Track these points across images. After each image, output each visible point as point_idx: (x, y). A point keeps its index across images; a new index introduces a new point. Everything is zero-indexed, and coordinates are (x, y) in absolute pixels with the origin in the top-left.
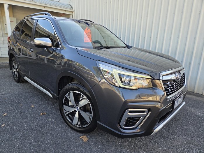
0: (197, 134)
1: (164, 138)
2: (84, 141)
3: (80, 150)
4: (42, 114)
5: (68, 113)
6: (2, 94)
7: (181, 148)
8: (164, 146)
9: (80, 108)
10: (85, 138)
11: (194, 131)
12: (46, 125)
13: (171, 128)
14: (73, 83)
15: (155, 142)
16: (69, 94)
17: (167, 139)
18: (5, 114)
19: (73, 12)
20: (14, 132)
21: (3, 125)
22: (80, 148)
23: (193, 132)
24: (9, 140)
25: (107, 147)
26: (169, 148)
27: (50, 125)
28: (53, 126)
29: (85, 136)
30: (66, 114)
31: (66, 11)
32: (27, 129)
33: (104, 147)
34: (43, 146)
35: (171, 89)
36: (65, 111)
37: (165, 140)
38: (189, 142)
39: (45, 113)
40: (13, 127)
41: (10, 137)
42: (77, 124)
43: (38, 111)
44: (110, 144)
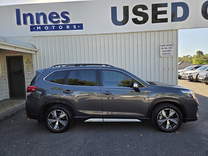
10: (177, 132)
19: (36, 52)
21: (144, 148)
31: (31, 50)
36: (159, 123)
42: (169, 128)
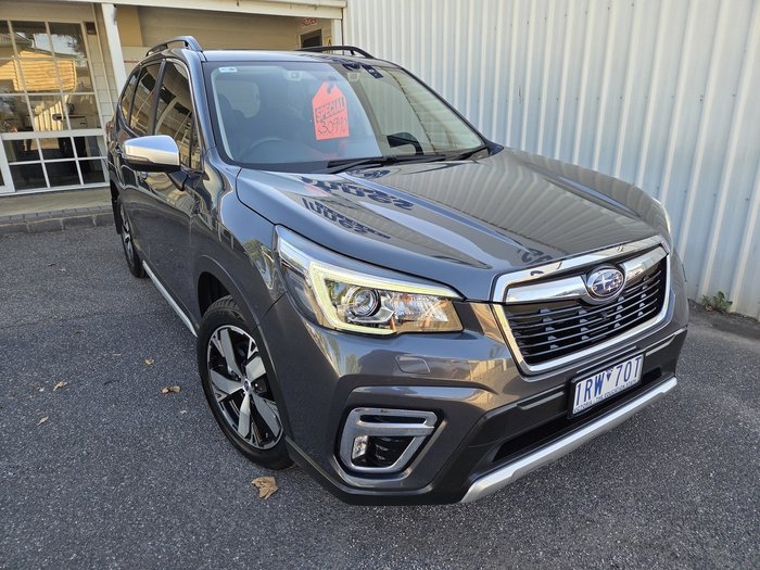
0: (706, 513)
1: (553, 515)
2: (262, 495)
3: (237, 525)
4: (165, 391)
5: (224, 396)
6: (77, 317)
7: (606, 560)
8: (539, 545)
9: (253, 384)
10: (266, 485)
11: (698, 499)
12: (163, 430)
13: (607, 477)
14: (225, 298)
15: (511, 524)
16: (219, 332)
17: (566, 519)
18: (60, 384)
19: (342, 9)
20: (64, 446)
21: (43, 420)
22: (240, 517)
23: (691, 503)
24: (43, 467)
25: (329, 523)
26: (555, 553)
27: (176, 431)
28: (187, 434)
29: (272, 479)
30: (218, 400)
31: (315, 7)
32: (105, 440)
33: (319, 522)
34: (130, 499)
35: (557, 335)
36: (215, 391)
37: (556, 524)
38: (653, 540)
39: (177, 388)
40: (67, 429)
41: (46, 461)
42: (248, 437)
43: (161, 378)
44: (342, 515)
